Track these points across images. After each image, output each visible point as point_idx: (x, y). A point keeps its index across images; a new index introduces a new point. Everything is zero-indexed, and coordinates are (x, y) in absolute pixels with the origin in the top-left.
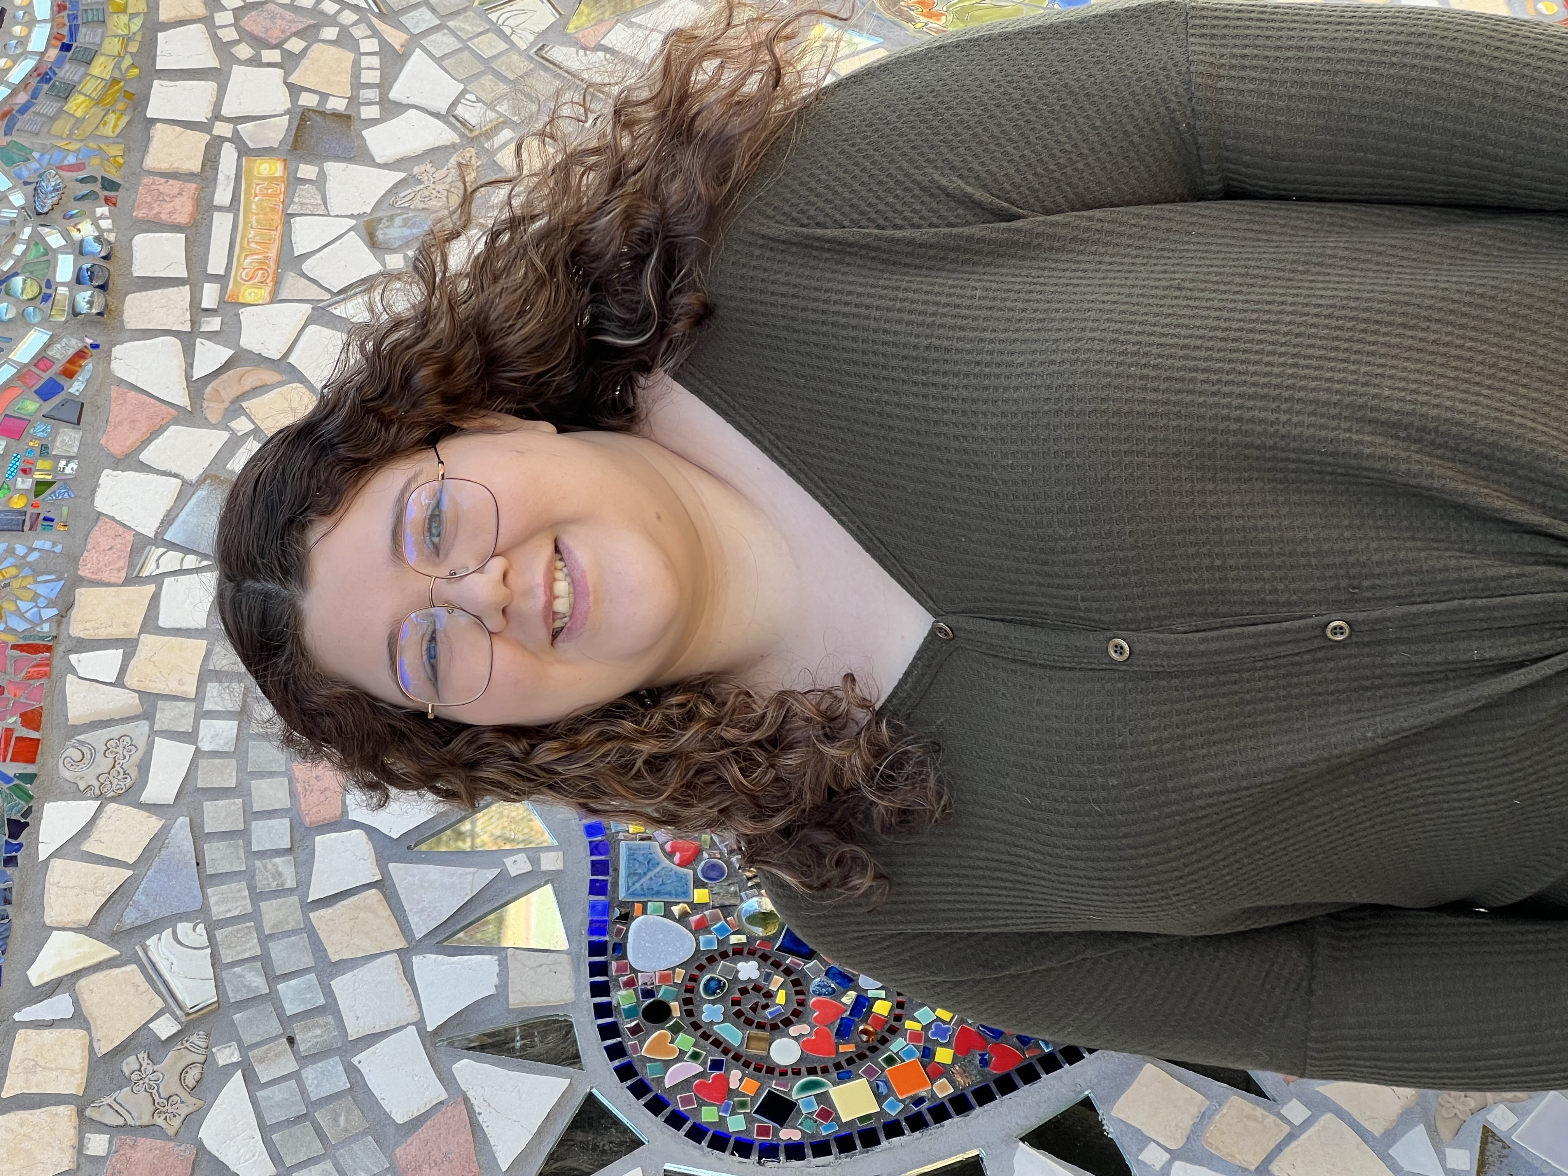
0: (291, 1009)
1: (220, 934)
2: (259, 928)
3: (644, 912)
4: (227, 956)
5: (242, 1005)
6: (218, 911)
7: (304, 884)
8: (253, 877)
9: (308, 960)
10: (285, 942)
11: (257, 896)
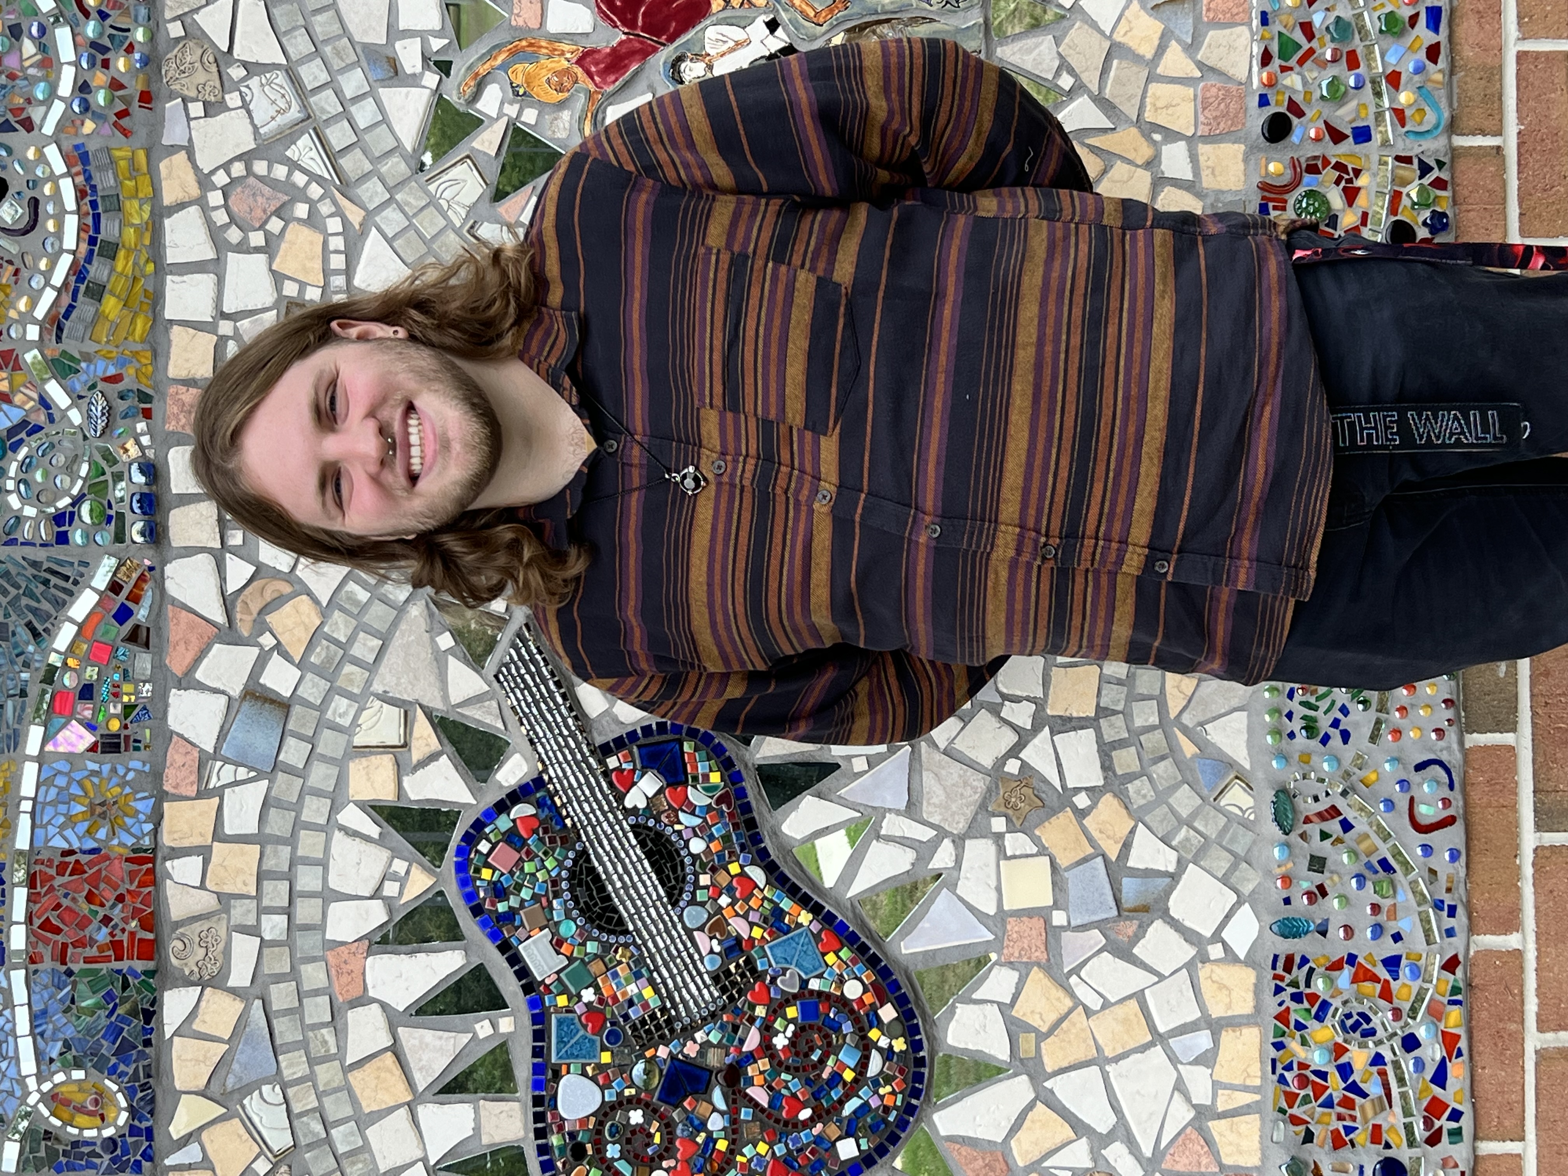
0: (341, 1149)
1: (290, 1092)
2: (315, 1086)
3: (568, 1072)
4: (297, 1109)
5: (310, 1146)
6: (288, 1074)
7: (342, 1048)
8: (308, 1044)
9: (348, 1111)
10: (333, 1097)
11: (312, 1062)
